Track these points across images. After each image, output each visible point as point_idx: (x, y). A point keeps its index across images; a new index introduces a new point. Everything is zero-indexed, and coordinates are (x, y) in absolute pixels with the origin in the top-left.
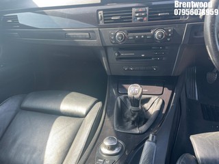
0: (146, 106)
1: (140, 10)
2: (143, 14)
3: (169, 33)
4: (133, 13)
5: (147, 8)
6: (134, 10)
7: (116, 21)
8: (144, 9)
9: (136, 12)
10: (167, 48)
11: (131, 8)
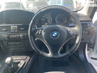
0: (19, 65)
1: (14, 27)
2: (15, 29)
3: (25, 35)
4: (11, 28)
5: (17, 26)
6: (12, 27)
7: (4, 31)
8: (15, 27)
9: (13, 28)
10: (26, 41)
11: (11, 26)
